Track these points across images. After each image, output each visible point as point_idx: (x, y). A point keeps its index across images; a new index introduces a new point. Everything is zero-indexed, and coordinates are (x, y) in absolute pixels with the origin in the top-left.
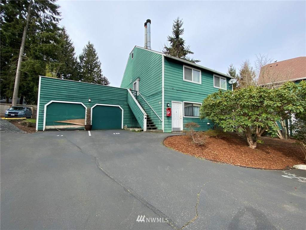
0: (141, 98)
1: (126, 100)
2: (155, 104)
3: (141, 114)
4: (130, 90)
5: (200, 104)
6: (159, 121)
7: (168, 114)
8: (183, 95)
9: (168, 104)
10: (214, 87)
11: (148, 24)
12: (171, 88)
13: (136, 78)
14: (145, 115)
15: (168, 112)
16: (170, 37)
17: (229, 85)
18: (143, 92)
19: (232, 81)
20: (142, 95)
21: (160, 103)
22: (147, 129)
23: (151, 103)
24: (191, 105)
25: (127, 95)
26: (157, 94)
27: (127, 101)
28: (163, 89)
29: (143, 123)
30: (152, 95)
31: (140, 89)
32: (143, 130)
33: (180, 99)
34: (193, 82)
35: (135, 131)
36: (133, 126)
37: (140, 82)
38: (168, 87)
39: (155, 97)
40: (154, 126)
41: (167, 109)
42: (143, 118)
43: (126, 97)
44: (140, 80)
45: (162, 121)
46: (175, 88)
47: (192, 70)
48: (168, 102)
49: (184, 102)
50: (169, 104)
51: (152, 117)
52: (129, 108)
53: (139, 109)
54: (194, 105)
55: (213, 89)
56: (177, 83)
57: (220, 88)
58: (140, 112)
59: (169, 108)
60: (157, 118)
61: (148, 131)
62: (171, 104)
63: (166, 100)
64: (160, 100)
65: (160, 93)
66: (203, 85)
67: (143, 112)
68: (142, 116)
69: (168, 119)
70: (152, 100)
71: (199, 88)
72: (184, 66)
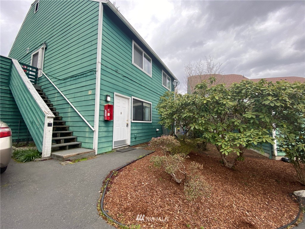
0: (47, 82)
1: (6, 81)
2: (79, 94)
3: (39, 113)
4: (20, 63)
5: (150, 104)
6: (87, 129)
7: (108, 117)
8: (131, 87)
9: (107, 96)
10: (163, 85)
12: (114, 69)
13: (40, 44)
14: (49, 117)
15: (108, 112)
18: (51, 70)
19: (177, 83)
20: (49, 76)
21: (90, 92)
22: (54, 150)
23: (67, 92)
25: (10, 71)
26: (84, 75)
28: (99, 67)
29: (43, 137)
30: (72, 77)
31: (45, 66)
33: (126, 92)
34: (143, 70)
36: (21, 138)
37: (47, 51)
38: (109, 66)
39: (80, 80)
40: (73, 140)
41: (105, 106)
42: (44, 124)
44: (46, 48)
45: (93, 132)
46: (120, 72)
47: (142, 53)
48: (108, 94)
49: (133, 97)
50: (109, 96)
51: (69, 121)
52: (12, 99)
53: (35, 101)
54: (145, 105)
55: (161, 87)
56: (124, 65)
57: (167, 88)
58: (35, 109)
59: (110, 104)
60: (81, 124)
61: (54, 155)
62: (114, 98)
63: (104, 88)
64: (92, 87)
65: (92, 73)
66: (154, 79)
67: (43, 110)
68: (41, 120)
69: (107, 126)
70: (72, 86)
71: (150, 82)
72: (133, 42)
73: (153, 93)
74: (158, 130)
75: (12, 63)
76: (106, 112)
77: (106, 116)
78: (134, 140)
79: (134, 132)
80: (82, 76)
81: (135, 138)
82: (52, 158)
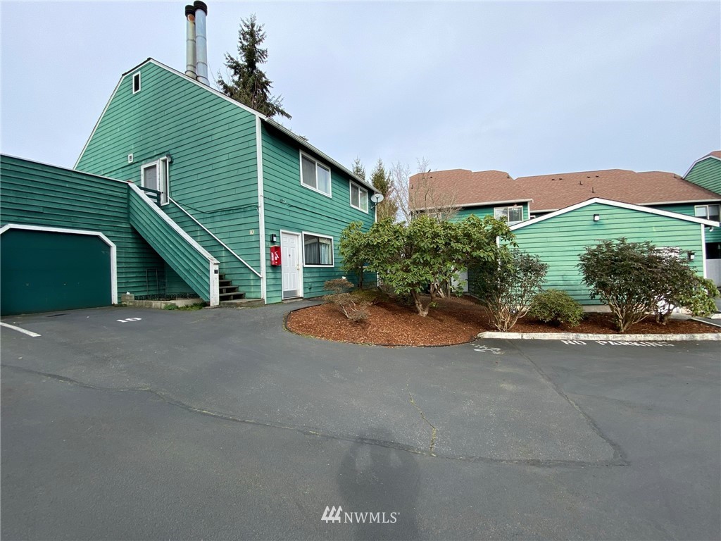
1: (125, 216)
2: (236, 234)
4: (142, 189)
5: (331, 239)
6: (252, 277)
7: (275, 261)
8: (301, 219)
9: (272, 236)
10: (352, 206)
11: (199, 13)
12: (278, 199)
14: (215, 264)
15: (275, 256)
16: (232, 59)
17: (372, 204)
18: (186, 197)
19: (377, 198)
20: (182, 205)
21: (252, 232)
22: (222, 298)
24: (315, 240)
25: (129, 200)
27: (128, 219)
29: (209, 285)
30: (223, 210)
31: (174, 189)
32: (206, 304)
33: (294, 227)
34: (317, 190)
35: (177, 308)
36: (150, 293)
37: (174, 167)
38: (273, 197)
39: (235, 216)
40: (233, 290)
41: (271, 248)
42: (210, 272)
43: (125, 206)
44: (171, 163)
45: (260, 278)
46: (286, 201)
47: (314, 163)
48: (274, 233)
49: (304, 232)
50: (275, 236)
51: (224, 268)
54: (321, 241)
55: (349, 209)
56: (290, 190)
57: (359, 209)
59: (276, 245)
60: (243, 271)
61: (224, 304)
62: (280, 237)
64: (254, 226)
65: (253, 208)
66: (335, 199)
67: (205, 255)
69: (274, 272)
70: (224, 222)
71: (329, 205)
73: (335, 221)
74: (344, 278)
77: (273, 260)
78: (308, 291)
79: (307, 280)
80: (239, 211)
81: (310, 289)
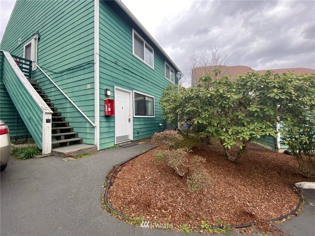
0: (42, 76)
2: (77, 89)
3: (36, 109)
4: (13, 56)
5: (153, 98)
6: (88, 125)
7: (108, 112)
8: (132, 80)
9: (107, 90)
10: (166, 78)
12: (114, 60)
13: (32, 34)
14: (46, 113)
18: (46, 62)
19: (181, 75)
20: (44, 69)
21: (89, 86)
22: (54, 146)
23: (65, 87)
25: (3, 66)
26: (82, 68)
28: (97, 59)
29: (42, 134)
30: (69, 70)
31: (39, 58)
33: (127, 86)
34: (144, 62)
37: (40, 42)
38: (108, 57)
40: (73, 136)
41: (105, 101)
42: (42, 120)
44: (39, 39)
45: (94, 127)
46: (120, 64)
47: (143, 42)
48: (108, 88)
49: (134, 91)
50: (109, 90)
51: (68, 117)
53: (31, 97)
54: (146, 99)
55: (164, 80)
56: (124, 56)
57: (170, 81)
58: (32, 105)
59: (110, 99)
60: (81, 120)
61: (55, 152)
62: (114, 92)
63: (103, 81)
64: (90, 81)
65: (90, 65)
66: (156, 71)
67: (40, 105)
68: (39, 116)
69: (108, 121)
70: (69, 79)
71: (152, 74)
72: (133, 31)
73: (156, 86)
74: (161, 124)
75: (3, 56)
76: (106, 108)
77: (106, 111)
78: (136, 135)
79: (136, 127)
80: (80, 69)
81: (138, 133)
82: (52, 154)
